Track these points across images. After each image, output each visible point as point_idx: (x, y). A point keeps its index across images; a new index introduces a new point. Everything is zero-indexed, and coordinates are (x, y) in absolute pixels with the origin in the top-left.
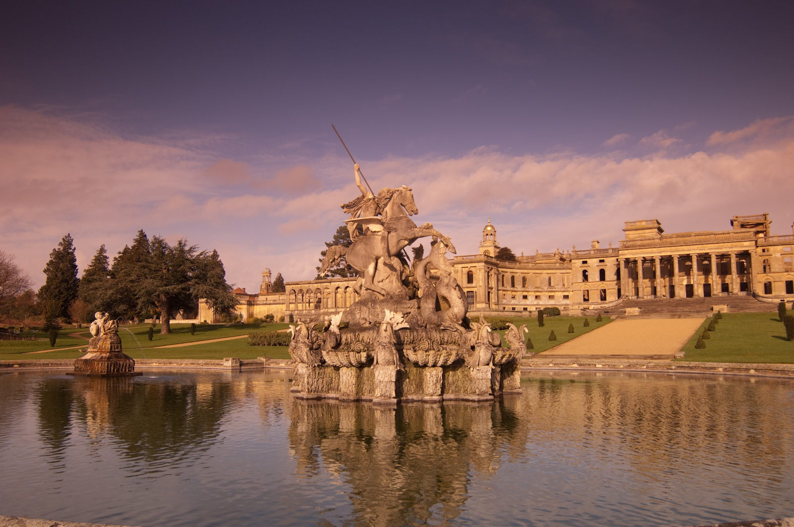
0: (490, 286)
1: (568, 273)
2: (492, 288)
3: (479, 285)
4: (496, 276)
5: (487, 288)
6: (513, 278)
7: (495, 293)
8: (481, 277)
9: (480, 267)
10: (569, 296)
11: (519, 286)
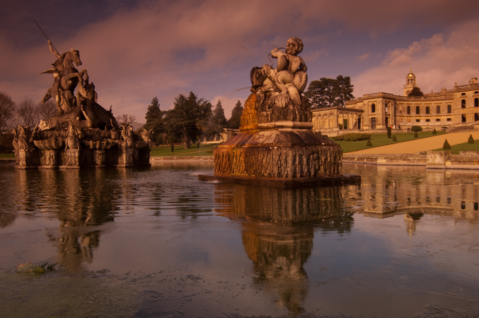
0: (388, 113)
1: (451, 102)
2: (389, 115)
3: (379, 114)
4: (393, 107)
5: (384, 115)
6: (409, 108)
7: (392, 118)
8: (380, 108)
9: (380, 101)
10: (452, 119)
11: (413, 113)
